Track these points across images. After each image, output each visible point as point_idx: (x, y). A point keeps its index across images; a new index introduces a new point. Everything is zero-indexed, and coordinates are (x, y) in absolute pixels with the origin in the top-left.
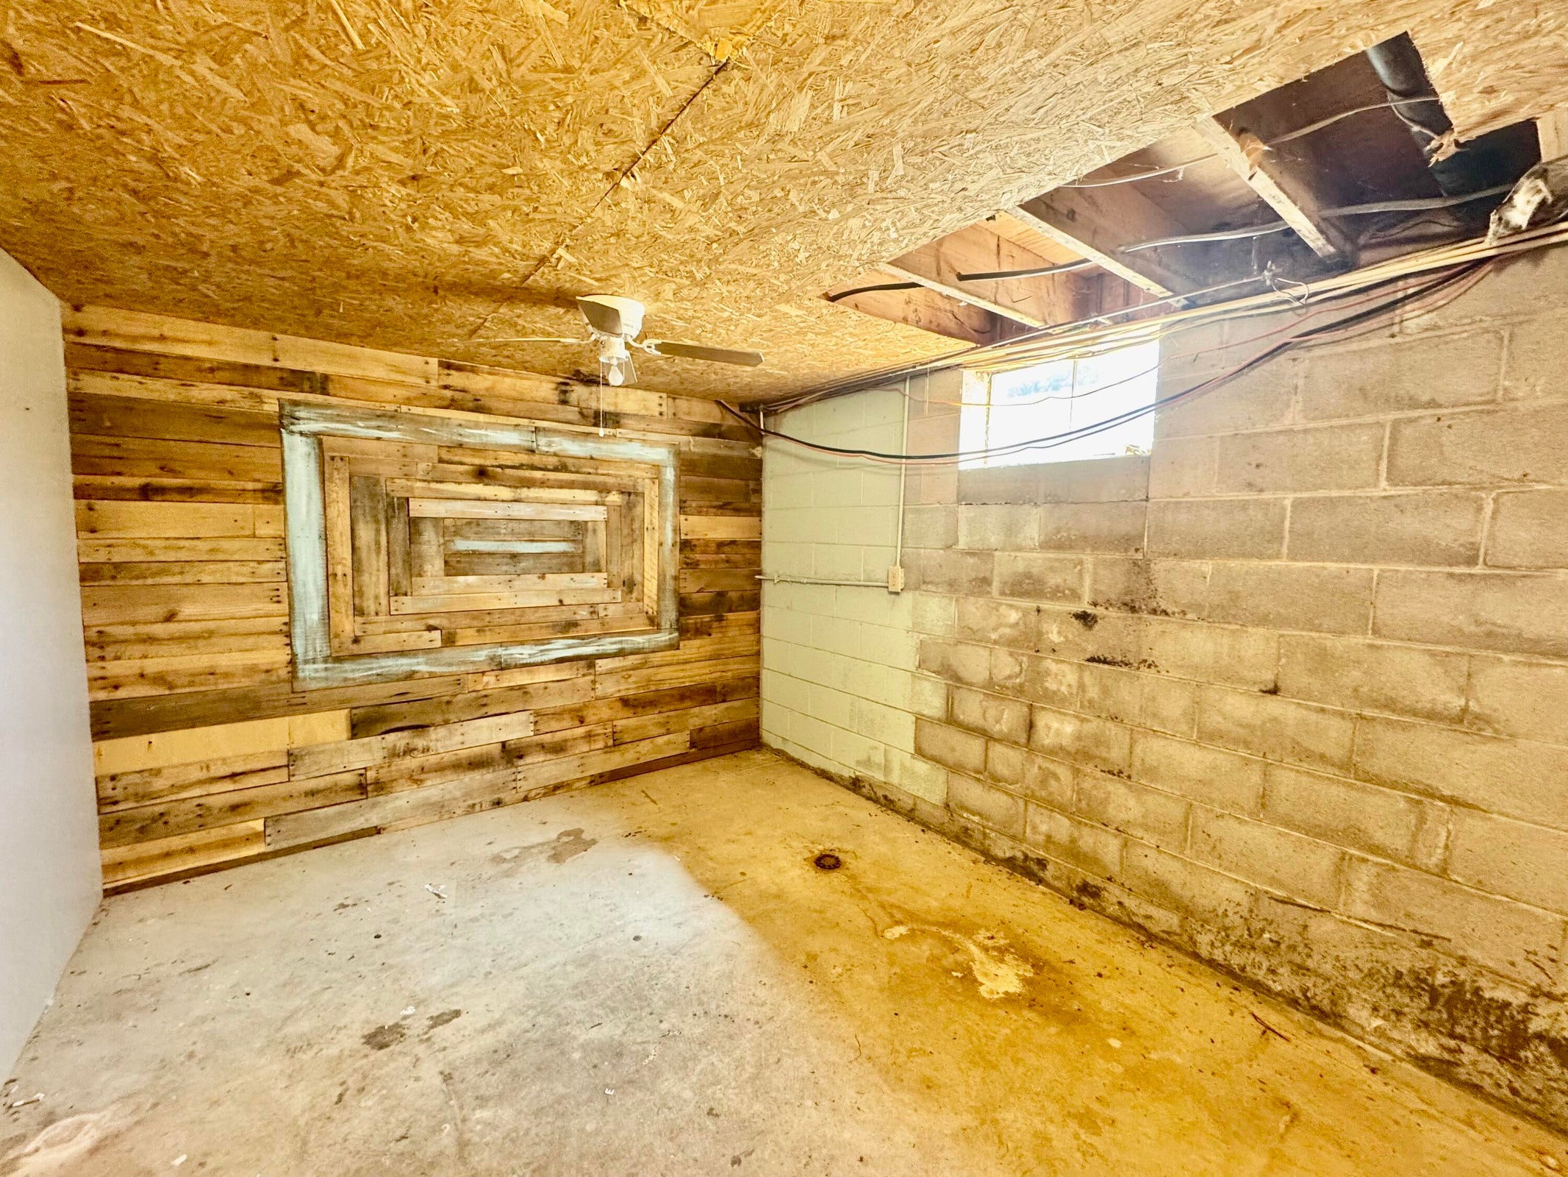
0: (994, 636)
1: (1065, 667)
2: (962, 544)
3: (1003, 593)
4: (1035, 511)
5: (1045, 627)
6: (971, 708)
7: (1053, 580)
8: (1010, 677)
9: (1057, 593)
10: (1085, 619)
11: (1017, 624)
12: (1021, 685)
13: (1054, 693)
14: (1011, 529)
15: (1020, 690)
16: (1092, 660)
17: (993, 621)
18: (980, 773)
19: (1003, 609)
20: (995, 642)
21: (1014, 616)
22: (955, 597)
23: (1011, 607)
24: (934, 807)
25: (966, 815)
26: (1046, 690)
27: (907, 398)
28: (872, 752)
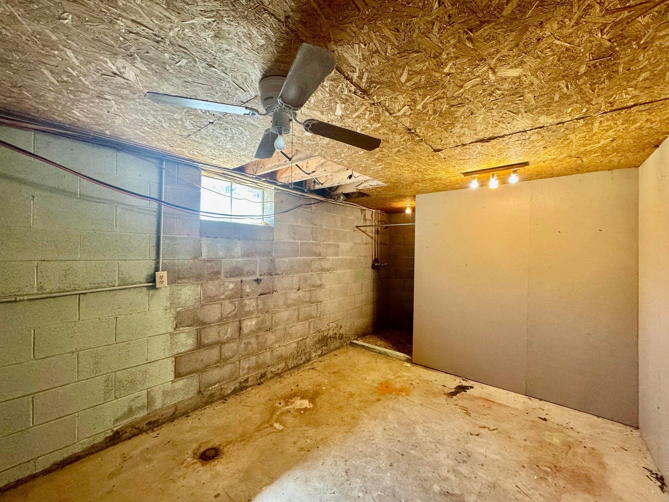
0: (222, 297)
1: (252, 301)
2: (204, 257)
3: (226, 277)
4: (239, 242)
5: (244, 287)
6: (211, 336)
7: (247, 269)
8: (231, 312)
9: (248, 274)
10: (258, 281)
11: (233, 289)
12: (235, 314)
13: (248, 312)
14: (229, 250)
15: (235, 316)
16: (260, 295)
17: (222, 290)
18: (218, 362)
19: (226, 284)
20: (223, 299)
21: (231, 286)
22: (200, 283)
23: (230, 282)
24: (190, 399)
25: (210, 389)
26: (245, 312)
27: (164, 171)
28: (132, 403)
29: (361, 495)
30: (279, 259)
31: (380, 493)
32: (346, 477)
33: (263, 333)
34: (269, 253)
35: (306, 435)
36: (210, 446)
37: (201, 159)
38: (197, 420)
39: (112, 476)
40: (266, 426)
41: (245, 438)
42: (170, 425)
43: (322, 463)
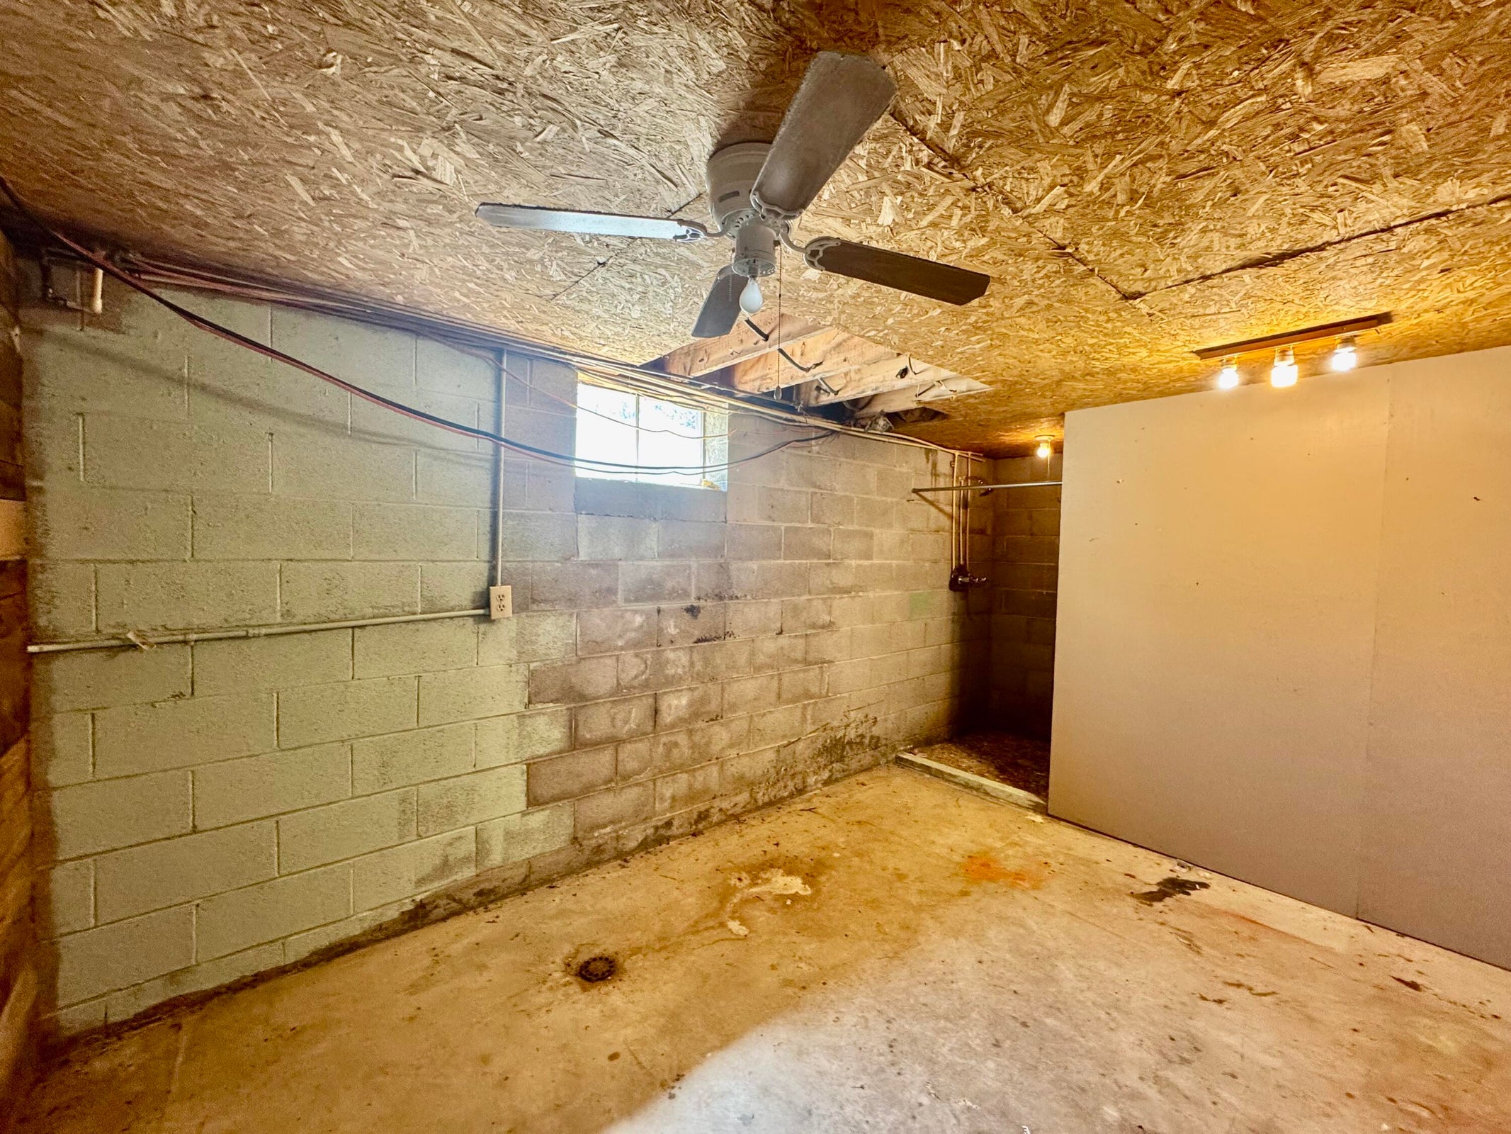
0: (620, 643)
1: (680, 654)
2: (583, 556)
3: (627, 601)
4: (654, 525)
5: (664, 624)
6: (598, 723)
7: (669, 584)
8: (636, 677)
9: (674, 594)
10: (693, 611)
11: (641, 626)
12: (647, 680)
13: (673, 677)
14: (633, 541)
15: (646, 685)
16: (699, 641)
17: (619, 629)
18: (611, 781)
19: (628, 615)
20: (622, 648)
21: (639, 620)
22: (576, 611)
23: (636, 612)
24: (558, 852)
25: (596, 834)
26: (666, 677)
27: (504, 374)
28: (449, 850)
29: (925, 1100)
30: (740, 563)
31: (969, 1104)
32: (890, 1057)
33: (704, 725)
34: (717, 550)
35: (799, 954)
36: (597, 952)
37: (577, 346)
38: (569, 897)
39: (414, 988)
40: (711, 923)
41: (666, 945)
42: (519, 901)
43: (833, 1017)
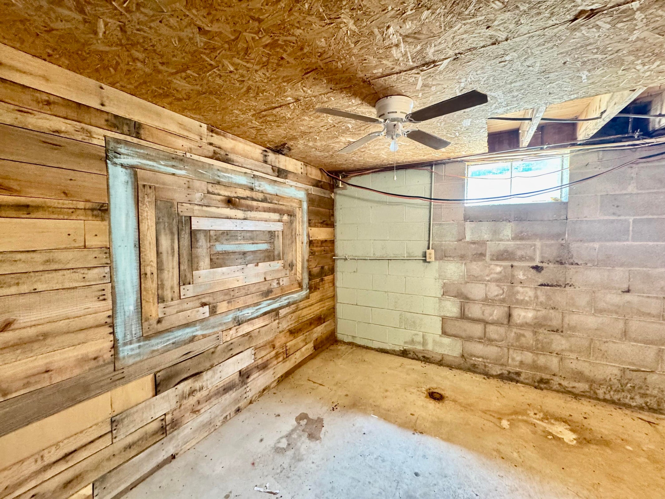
0: (487, 278)
1: (527, 290)
2: (468, 238)
3: (492, 260)
4: (509, 224)
5: (516, 273)
6: (475, 311)
7: (519, 253)
8: (497, 295)
9: (522, 259)
10: (537, 269)
11: (501, 272)
12: (504, 299)
13: (522, 301)
14: (495, 232)
15: (503, 301)
16: (542, 285)
17: (487, 271)
18: (482, 339)
19: (492, 266)
20: (488, 281)
21: (499, 269)
22: (464, 262)
23: (497, 265)
24: (455, 357)
25: (473, 359)
26: (517, 299)
27: (433, 173)
28: (414, 337)
30: (579, 244)
33: (546, 332)
34: (560, 236)
36: (442, 392)
38: (453, 375)
39: (390, 368)
40: (496, 415)
41: (467, 407)
43: (501, 475)
